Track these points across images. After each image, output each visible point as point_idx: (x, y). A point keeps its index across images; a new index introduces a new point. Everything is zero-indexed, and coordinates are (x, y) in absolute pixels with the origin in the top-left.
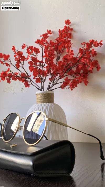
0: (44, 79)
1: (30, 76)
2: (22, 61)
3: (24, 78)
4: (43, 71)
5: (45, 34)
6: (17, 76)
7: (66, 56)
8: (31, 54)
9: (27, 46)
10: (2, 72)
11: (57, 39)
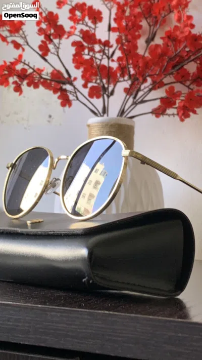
0: (110, 89)
1: (75, 79)
2: (55, 38)
3: (59, 83)
4: (110, 68)
6: (41, 77)
7: (172, 30)
8: (81, 22)
9: (71, 2)
10: (3, 63)
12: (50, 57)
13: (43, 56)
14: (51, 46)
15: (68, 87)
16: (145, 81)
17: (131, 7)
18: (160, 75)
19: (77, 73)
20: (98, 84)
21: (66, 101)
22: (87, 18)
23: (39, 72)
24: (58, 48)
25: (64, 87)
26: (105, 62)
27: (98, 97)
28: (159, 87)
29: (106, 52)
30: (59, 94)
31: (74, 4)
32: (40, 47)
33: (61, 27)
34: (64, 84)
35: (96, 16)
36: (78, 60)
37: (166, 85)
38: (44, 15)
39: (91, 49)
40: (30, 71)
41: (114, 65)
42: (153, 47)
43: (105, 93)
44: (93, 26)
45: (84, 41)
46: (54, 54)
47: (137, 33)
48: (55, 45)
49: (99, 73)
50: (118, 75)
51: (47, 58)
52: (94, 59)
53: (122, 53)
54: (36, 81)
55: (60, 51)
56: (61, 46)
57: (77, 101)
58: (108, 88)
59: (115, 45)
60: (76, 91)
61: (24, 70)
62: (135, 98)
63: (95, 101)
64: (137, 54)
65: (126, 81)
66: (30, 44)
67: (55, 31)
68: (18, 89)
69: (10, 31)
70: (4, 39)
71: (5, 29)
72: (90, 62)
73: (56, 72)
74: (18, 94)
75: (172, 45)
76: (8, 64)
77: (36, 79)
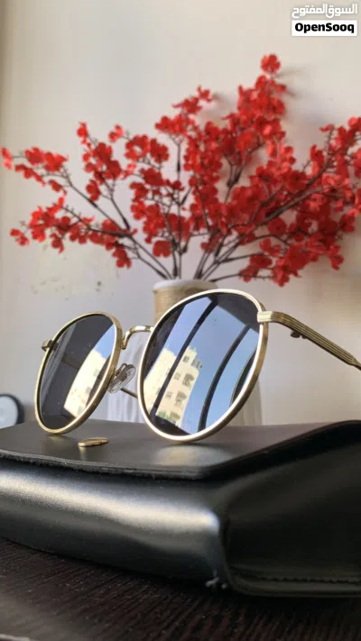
1: (135, 231)
2: (109, 177)
3: (114, 235)
4: (181, 219)
5: (190, 100)
6: (89, 228)
7: (265, 167)
8: (141, 160)
9: (128, 133)
10: (37, 209)
11: (231, 116)
12: (101, 202)
13: (92, 201)
14: (102, 188)
15: (125, 241)
16: (229, 233)
17: (205, 142)
18: (249, 225)
19: (138, 225)
20: (167, 237)
21: (123, 260)
22: (148, 155)
23: (86, 221)
24: (113, 191)
25: (120, 241)
26: (174, 210)
27: (166, 255)
28: (249, 241)
29: (176, 196)
30: (113, 250)
31: (131, 137)
32: (89, 188)
33: (116, 164)
34: (121, 236)
35: (160, 153)
36: (139, 211)
37: (257, 238)
38: (93, 147)
39: (156, 192)
40: (74, 220)
41: (186, 214)
42: (238, 190)
43: (176, 250)
44: (157, 165)
45: (147, 182)
46: (106, 197)
47: (215, 174)
48: (108, 186)
49: (167, 223)
50: (192, 227)
51: (96, 202)
52: (160, 205)
53: (196, 199)
54: (83, 234)
55: (115, 194)
56: (116, 188)
57: (139, 261)
58: (179, 243)
59: (187, 188)
60: (137, 246)
61: (66, 219)
62: (217, 254)
63: (161, 259)
64: (216, 200)
65: (203, 234)
67: (108, 168)
68: (57, 244)
69: (47, 168)
70: (39, 178)
71: (40, 165)
72: (155, 208)
73: (109, 222)
74: (57, 250)
75: (264, 186)
76: (45, 210)
77: (83, 231)
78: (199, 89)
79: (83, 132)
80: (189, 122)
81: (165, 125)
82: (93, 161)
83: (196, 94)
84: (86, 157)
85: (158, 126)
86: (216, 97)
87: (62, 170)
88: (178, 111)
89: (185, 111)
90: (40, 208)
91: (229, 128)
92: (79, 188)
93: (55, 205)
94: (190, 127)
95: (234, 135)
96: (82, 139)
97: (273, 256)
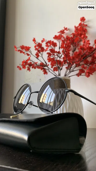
2: (41, 52)
3: (43, 66)
4: (60, 61)
5: (62, 30)
6: (37, 65)
7: (82, 46)
8: (50, 47)
9: (46, 40)
10: (23, 61)
11: (73, 34)
12: (39, 58)
13: (37, 58)
14: (40, 54)
15: (46, 68)
16: (73, 64)
17: (66, 41)
18: (79, 61)
19: (49, 63)
20: (57, 66)
21: (45, 73)
22: (52, 45)
23: (36, 63)
24: (42, 55)
25: (45, 68)
28: (78, 66)
29: (59, 55)
30: (43, 70)
31: (47, 41)
32: (36, 55)
33: (43, 48)
34: (45, 66)
35: (55, 45)
36: (49, 60)
37: (81, 65)
38: (37, 44)
39: (54, 55)
40: (33, 63)
41: (62, 60)
42: (75, 53)
43: (59, 69)
44: (54, 48)
45: (51, 52)
46: (41, 56)
47: (69, 49)
48: (41, 54)
49: (56, 62)
50: (63, 63)
51: (38, 58)
52: (55, 58)
53: (64, 56)
55: (43, 56)
56: (43, 54)
57: (49, 72)
58: (60, 68)
59: (62, 53)
60: (49, 69)
61: (31, 63)
62: (70, 70)
63: (56, 72)
64: (70, 56)
65: (66, 65)
66: (33, 54)
67: (41, 49)
68: (29, 69)
69: (26, 50)
70: (24, 53)
71: (24, 50)
72: (53, 59)
73: (42, 63)
74: (29, 71)
75: (82, 51)
76: (25, 61)
77: (35, 65)
78: (64, 27)
79: (34, 40)
80: (62, 36)
81: (56, 37)
82: (37, 47)
83: (64, 29)
84: (35, 47)
85: (54, 38)
86: (69, 29)
87: (29, 50)
88: (59, 34)
89: (61, 34)
90: (24, 60)
91: (73, 37)
92: (33, 55)
93: (28, 59)
94: (62, 37)
95: (74, 39)
96: (34, 42)
97: (85, 69)
